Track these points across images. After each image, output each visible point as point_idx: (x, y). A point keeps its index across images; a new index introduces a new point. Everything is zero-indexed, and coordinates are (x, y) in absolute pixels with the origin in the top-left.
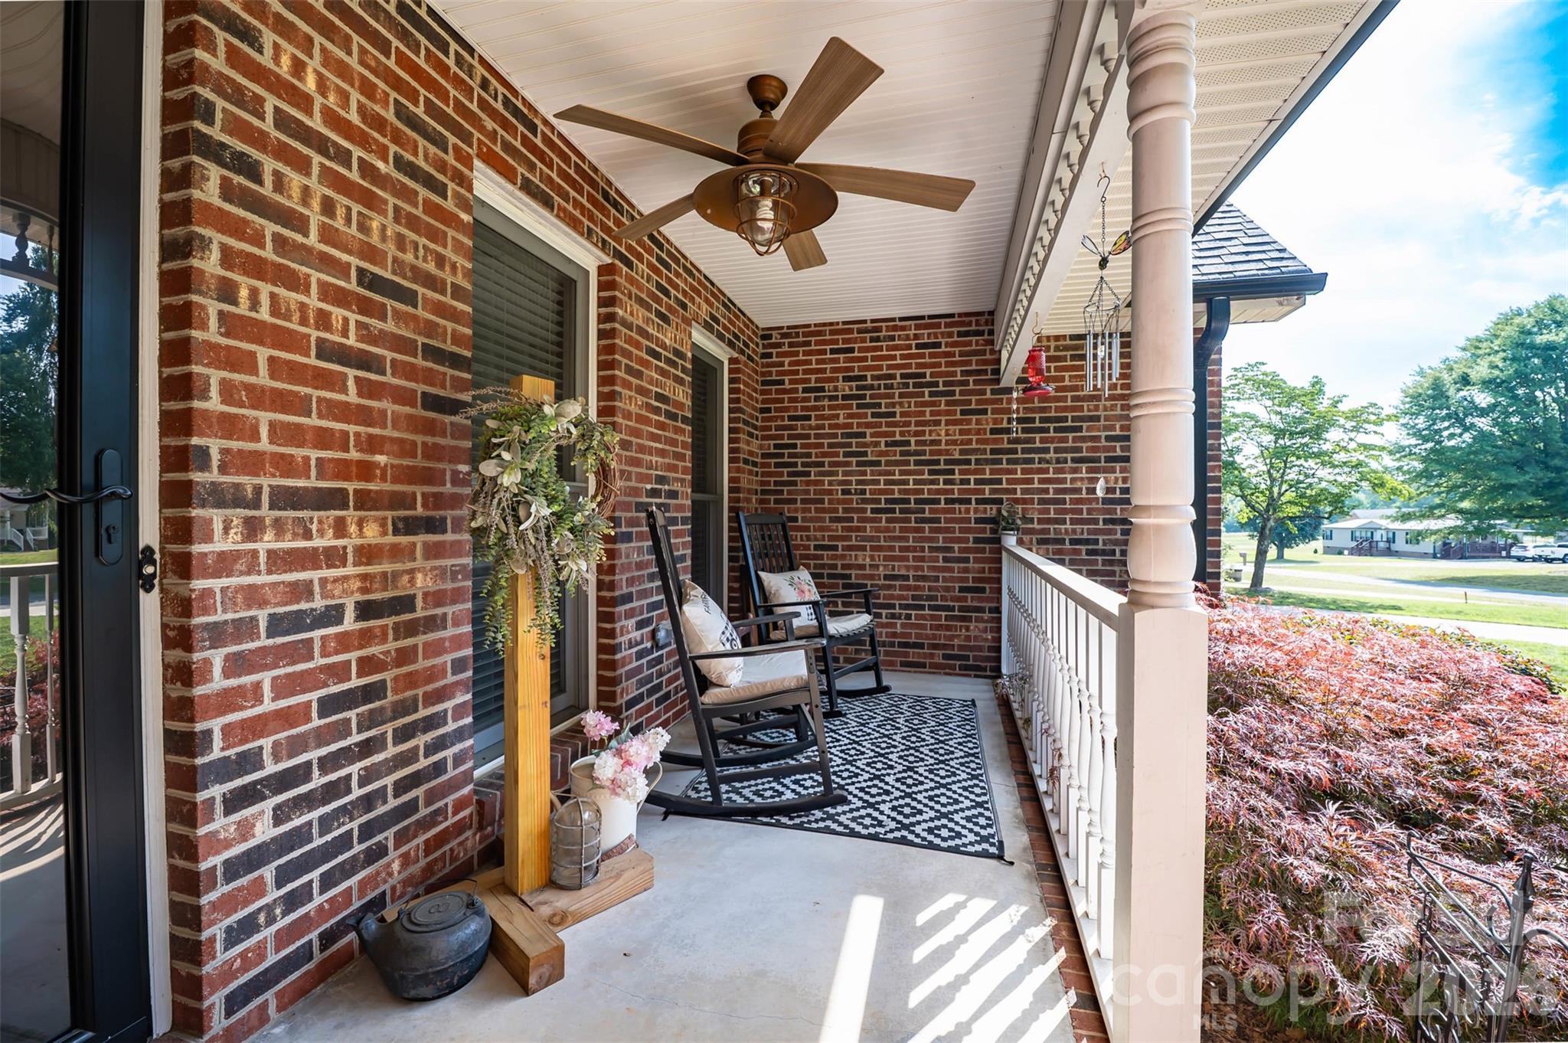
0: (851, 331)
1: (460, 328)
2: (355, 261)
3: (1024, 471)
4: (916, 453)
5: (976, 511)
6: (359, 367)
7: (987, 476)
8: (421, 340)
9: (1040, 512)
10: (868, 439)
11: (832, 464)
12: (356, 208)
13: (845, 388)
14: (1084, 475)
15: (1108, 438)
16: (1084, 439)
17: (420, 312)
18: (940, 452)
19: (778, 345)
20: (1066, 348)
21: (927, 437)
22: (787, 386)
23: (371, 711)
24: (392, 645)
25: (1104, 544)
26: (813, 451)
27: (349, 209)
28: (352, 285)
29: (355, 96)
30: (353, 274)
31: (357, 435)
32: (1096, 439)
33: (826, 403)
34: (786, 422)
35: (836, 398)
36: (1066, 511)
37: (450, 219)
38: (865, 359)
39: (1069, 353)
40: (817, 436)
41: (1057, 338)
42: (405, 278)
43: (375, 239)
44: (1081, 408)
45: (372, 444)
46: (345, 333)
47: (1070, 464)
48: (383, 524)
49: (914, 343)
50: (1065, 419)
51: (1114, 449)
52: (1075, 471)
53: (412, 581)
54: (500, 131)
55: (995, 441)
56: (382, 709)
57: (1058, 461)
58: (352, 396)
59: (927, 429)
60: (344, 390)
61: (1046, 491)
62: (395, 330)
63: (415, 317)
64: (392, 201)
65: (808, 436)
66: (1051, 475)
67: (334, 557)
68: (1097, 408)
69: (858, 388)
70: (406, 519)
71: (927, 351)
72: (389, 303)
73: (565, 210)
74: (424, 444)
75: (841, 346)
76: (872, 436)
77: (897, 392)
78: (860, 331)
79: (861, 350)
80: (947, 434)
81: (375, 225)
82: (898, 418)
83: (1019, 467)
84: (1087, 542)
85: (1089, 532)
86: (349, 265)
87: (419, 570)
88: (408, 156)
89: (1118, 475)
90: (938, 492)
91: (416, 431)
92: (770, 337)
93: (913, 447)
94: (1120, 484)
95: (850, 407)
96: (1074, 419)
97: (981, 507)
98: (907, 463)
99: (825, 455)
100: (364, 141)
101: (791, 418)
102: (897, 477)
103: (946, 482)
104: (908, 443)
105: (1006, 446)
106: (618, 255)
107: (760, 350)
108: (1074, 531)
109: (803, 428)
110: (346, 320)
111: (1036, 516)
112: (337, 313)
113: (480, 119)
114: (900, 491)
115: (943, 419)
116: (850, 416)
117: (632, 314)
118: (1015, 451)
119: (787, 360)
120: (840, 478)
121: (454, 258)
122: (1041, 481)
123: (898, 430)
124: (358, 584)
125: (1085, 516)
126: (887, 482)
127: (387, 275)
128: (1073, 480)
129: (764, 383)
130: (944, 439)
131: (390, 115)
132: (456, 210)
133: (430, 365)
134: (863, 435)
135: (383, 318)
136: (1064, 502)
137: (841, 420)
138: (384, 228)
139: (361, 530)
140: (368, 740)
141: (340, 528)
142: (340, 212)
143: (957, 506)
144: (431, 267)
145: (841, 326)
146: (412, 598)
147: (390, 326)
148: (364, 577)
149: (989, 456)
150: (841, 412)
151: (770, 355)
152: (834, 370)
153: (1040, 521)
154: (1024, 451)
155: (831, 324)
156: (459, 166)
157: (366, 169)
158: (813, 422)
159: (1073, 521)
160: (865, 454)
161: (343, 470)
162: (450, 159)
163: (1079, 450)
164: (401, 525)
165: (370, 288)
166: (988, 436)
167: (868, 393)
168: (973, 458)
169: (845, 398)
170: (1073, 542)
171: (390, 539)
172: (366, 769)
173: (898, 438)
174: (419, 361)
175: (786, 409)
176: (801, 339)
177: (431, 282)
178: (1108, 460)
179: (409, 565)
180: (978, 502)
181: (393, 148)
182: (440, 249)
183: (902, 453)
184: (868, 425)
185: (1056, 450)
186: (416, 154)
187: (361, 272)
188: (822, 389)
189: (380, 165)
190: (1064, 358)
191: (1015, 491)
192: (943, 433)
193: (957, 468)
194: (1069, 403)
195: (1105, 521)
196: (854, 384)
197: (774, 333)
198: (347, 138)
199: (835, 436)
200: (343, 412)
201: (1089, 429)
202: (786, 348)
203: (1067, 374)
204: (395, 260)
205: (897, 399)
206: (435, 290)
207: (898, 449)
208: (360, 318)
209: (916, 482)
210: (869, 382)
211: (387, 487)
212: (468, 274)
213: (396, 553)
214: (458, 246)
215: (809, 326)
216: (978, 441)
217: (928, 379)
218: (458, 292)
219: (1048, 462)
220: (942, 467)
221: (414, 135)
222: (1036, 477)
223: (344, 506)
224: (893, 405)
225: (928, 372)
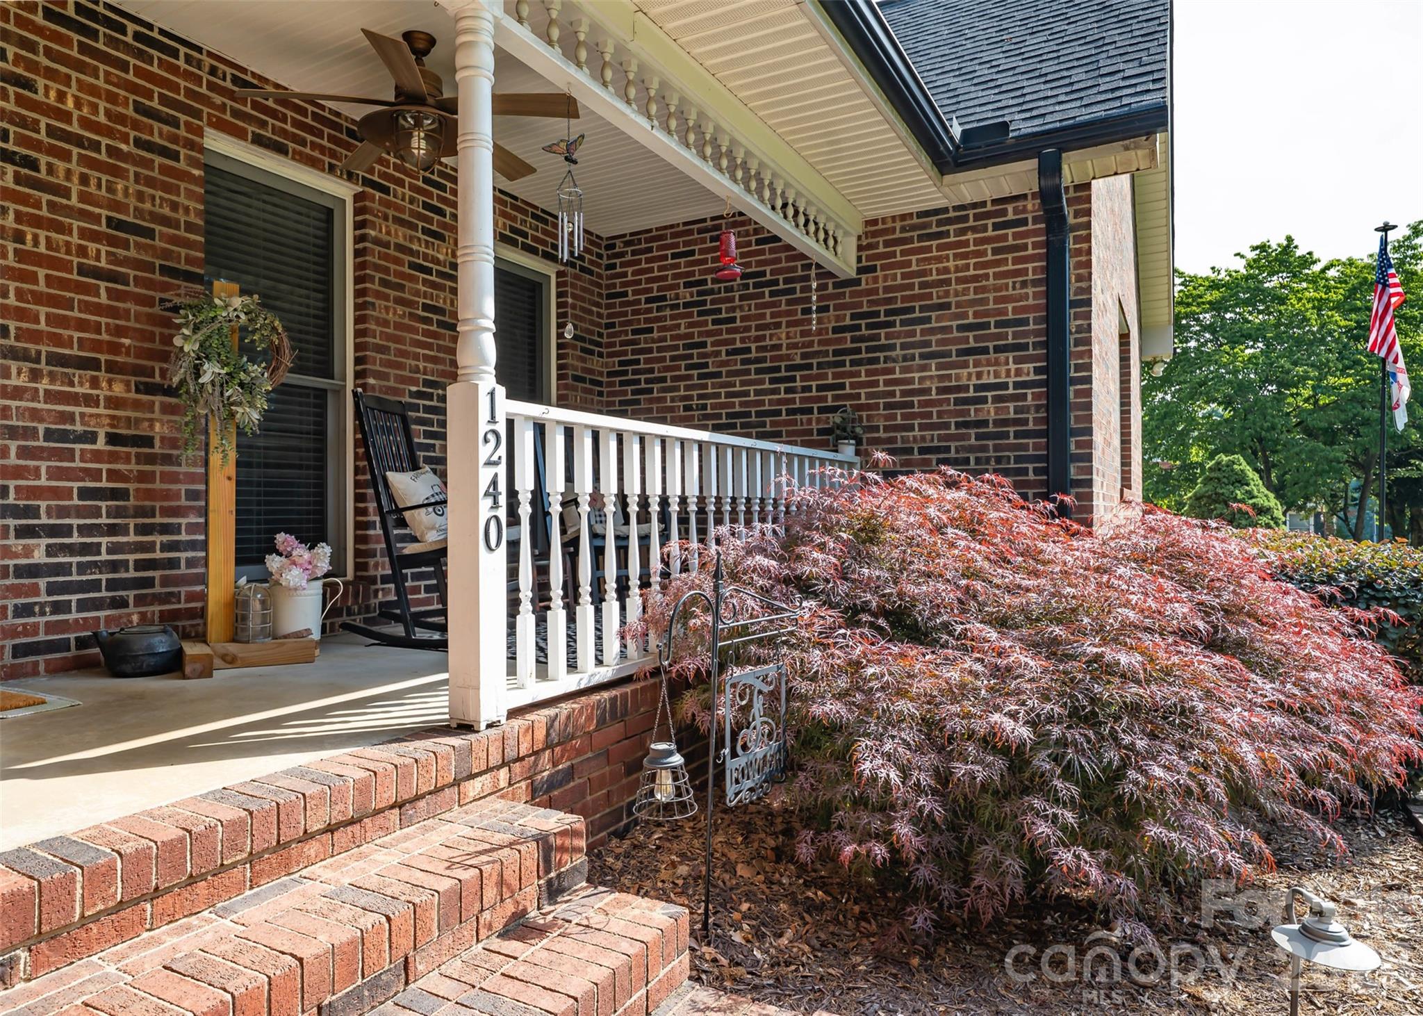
0: (690, 232)
1: (192, 253)
2: (104, 213)
3: (868, 373)
4: (758, 360)
5: (818, 421)
6: (108, 281)
7: (830, 381)
8: (158, 262)
9: (887, 418)
10: (709, 349)
11: (674, 379)
12: (104, 178)
13: (686, 295)
14: (934, 373)
15: (961, 328)
16: (932, 331)
17: (157, 243)
18: (780, 358)
19: (622, 255)
20: (914, 228)
21: (768, 342)
22: (631, 298)
23: (117, 507)
24: (133, 467)
25: (957, 451)
26: (656, 366)
27: (99, 179)
28: (103, 228)
29: (102, 105)
30: (104, 221)
31: (107, 324)
32: (947, 329)
33: (668, 312)
34: (630, 337)
35: (676, 306)
36: (914, 416)
37: (184, 176)
38: (705, 261)
39: (915, 234)
40: (660, 350)
41: (903, 217)
42: (144, 220)
43: (120, 196)
44: (930, 296)
45: (120, 331)
46: (98, 259)
47: (918, 361)
48: (127, 384)
49: (753, 238)
50: (912, 310)
51: (967, 340)
52: (924, 368)
53: (152, 427)
54: (229, 103)
55: (839, 341)
56: (125, 507)
57: (905, 359)
58: (104, 299)
59: (768, 333)
60: (98, 295)
61: (892, 394)
62: (137, 256)
63: (153, 247)
64: (132, 169)
65: (650, 351)
66: (897, 376)
67: (90, 401)
68: (947, 294)
69: (700, 293)
70: (146, 384)
71: (767, 246)
72: (132, 238)
73: (301, 153)
74: (161, 334)
75: (682, 249)
76: (713, 344)
77: (737, 294)
78: (700, 231)
79: (702, 252)
80: (788, 338)
81: (119, 187)
82: (738, 323)
83: (863, 369)
84: (937, 450)
85: (940, 438)
86: (100, 215)
87: (157, 420)
88: (145, 137)
89: (971, 370)
90: (780, 402)
91: (154, 325)
92: (613, 246)
93: (753, 355)
94: (974, 381)
95: (690, 315)
96: (922, 309)
97: (824, 416)
98: (748, 372)
99: (667, 369)
100: (109, 133)
101: (635, 332)
102: (738, 389)
103: (788, 391)
104: (748, 350)
105: (849, 345)
106: (367, 182)
107: (605, 262)
108: (923, 438)
109: (646, 342)
110: (98, 251)
111: (881, 424)
112: (92, 247)
113: (209, 98)
114: (741, 404)
115: (784, 320)
116: (691, 325)
117: (388, 233)
118: (858, 351)
119: (630, 270)
120: (682, 393)
121: (187, 203)
122: (887, 383)
123: (738, 336)
124: (108, 421)
125: (935, 420)
126: (728, 395)
127: (130, 219)
128: (922, 379)
129: (609, 296)
130: (784, 342)
131: (130, 112)
132: (189, 169)
133: (166, 279)
134: (703, 345)
135: (127, 248)
136: (911, 405)
137: (683, 330)
138: (126, 189)
139: (110, 386)
140: (114, 525)
141: (95, 383)
142: (93, 182)
143: (798, 417)
144: (166, 211)
145: (681, 228)
146: (152, 439)
147: (132, 253)
148: (113, 417)
149: (831, 359)
150: (683, 322)
151: (613, 266)
152: (675, 276)
153: (886, 429)
154: (868, 350)
155: (672, 226)
156: (190, 136)
157: (112, 151)
158: (655, 335)
159: (922, 427)
160: (706, 365)
161: (97, 346)
162: (182, 132)
163: (927, 344)
164: (141, 387)
165: (116, 229)
166: (831, 335)
167: (709, 298)
168: (815, 361)
169: (686, 305)
170: (922, 451)
171: (133, 395)
172: (112, 543)
173: (738, 345)
174: (157, 276)
175: (629, 323)
176: (643, 246)
177: (165, 221)
178: (961, 353)
179: (148, 416)
180: (821, 410)
181: (133, 134)
182: (174, 198)
183: (744, 362)
184: (709, 334)
185: (903, 347)
186: (152, 134)
187: (109, 219)
188: (663, 298)
189: (124, 147)
190: (910, 240)
191: (858, 396)
192: (784, 336)
193: (798, 374)
194: (917, 291)
195: (958, 425)
196: (694, 289)
197: (618, 242)
198: (97, 133)
199: (676, 348)
200: (98, 309)
201: (938, 319)
202: (629, 258)
203: (914, 258)
204: (136, 209)
205: (737, 303)
206: (170, 227)
207: (739, 357)
208: (109, 249)
209: (757, 393)
210: (710, 286)
211: (131, 360)
212: (198, 213)
213: (137, 405)
214: (190, 194)
215: (650, 231)
216: (820, 343)
217: (768, 277)
218: (190, 227)
219: (894, 361)
220: (783, 374)
221: (150, 121)
222: (881, 378)
223: (98, 369)
224: (733, 309)
225: (768, 269)
